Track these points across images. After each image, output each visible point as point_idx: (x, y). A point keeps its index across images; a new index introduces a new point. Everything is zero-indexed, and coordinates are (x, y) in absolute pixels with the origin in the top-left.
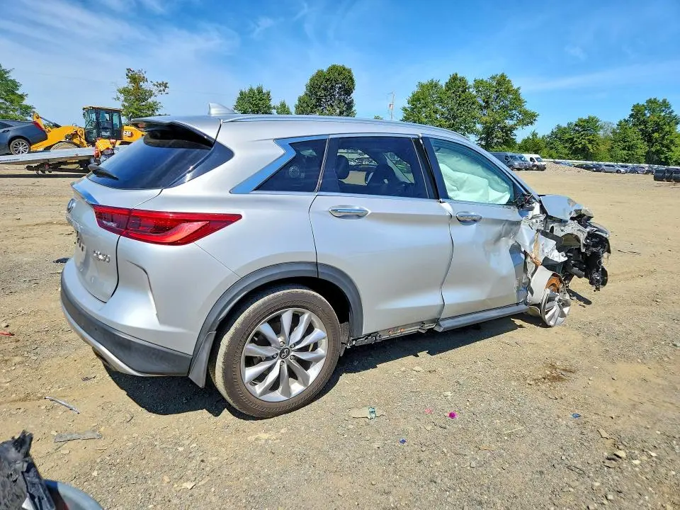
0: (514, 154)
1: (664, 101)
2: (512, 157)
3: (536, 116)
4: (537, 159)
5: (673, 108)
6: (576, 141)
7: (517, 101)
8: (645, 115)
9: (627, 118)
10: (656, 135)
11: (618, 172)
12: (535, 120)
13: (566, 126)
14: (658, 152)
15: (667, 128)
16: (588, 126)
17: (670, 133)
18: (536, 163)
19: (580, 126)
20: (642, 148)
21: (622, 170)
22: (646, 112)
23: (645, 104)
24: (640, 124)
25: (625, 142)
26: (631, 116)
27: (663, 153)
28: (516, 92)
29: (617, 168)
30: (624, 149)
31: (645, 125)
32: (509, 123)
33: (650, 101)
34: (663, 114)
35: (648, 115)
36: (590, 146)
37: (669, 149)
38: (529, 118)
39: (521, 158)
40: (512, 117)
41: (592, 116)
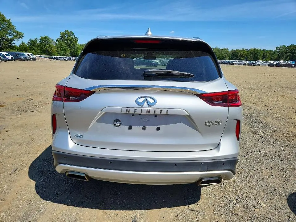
0: (20, 53)
1: (71, 32)
2: (18, 54)
3: (23, 34)
4: (31, 55)
5: (75, 35)
6: (43, 47)
7: (10, 26)
8: (66, 37)
9: (59, 37)
10: (71, 45)
11: (65, 60)
12: (23, 36)
13: (34, 40)
14: (74, 52)
15: (75, 43)
16: (45, 40)
17: (76, 44)
18: (31, 57)
19: (42, 40)
20: (68, 50)
21: (66, 59)
22: (66, 35)
23: (65, 32)
24: (65, 41)
25: (62, 48)
26: (61, 37)
27: (75, 52)
28: (9, 21)
29: (64, 59)
30: (62, 51)
31: (67, 41)
32: (10, 37)
33: (66, 31)
34: (72, 37)
35: (67, 37)
36: (49, 49)
37: (77, 51)
38: (19, 35)
39: (23, 54)
40: (10, 34)
41: (46, 36)
